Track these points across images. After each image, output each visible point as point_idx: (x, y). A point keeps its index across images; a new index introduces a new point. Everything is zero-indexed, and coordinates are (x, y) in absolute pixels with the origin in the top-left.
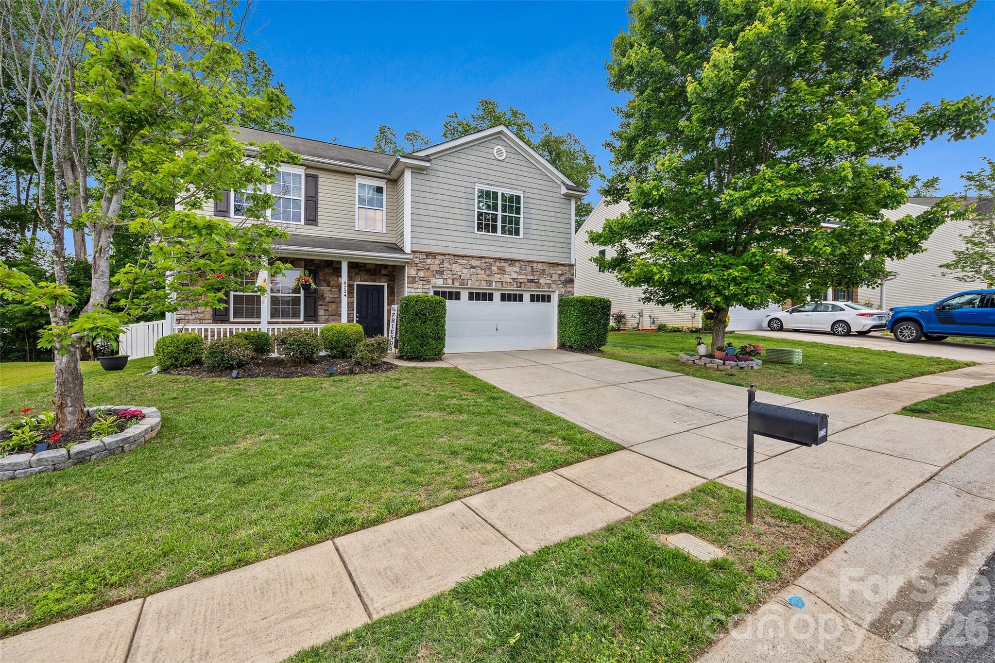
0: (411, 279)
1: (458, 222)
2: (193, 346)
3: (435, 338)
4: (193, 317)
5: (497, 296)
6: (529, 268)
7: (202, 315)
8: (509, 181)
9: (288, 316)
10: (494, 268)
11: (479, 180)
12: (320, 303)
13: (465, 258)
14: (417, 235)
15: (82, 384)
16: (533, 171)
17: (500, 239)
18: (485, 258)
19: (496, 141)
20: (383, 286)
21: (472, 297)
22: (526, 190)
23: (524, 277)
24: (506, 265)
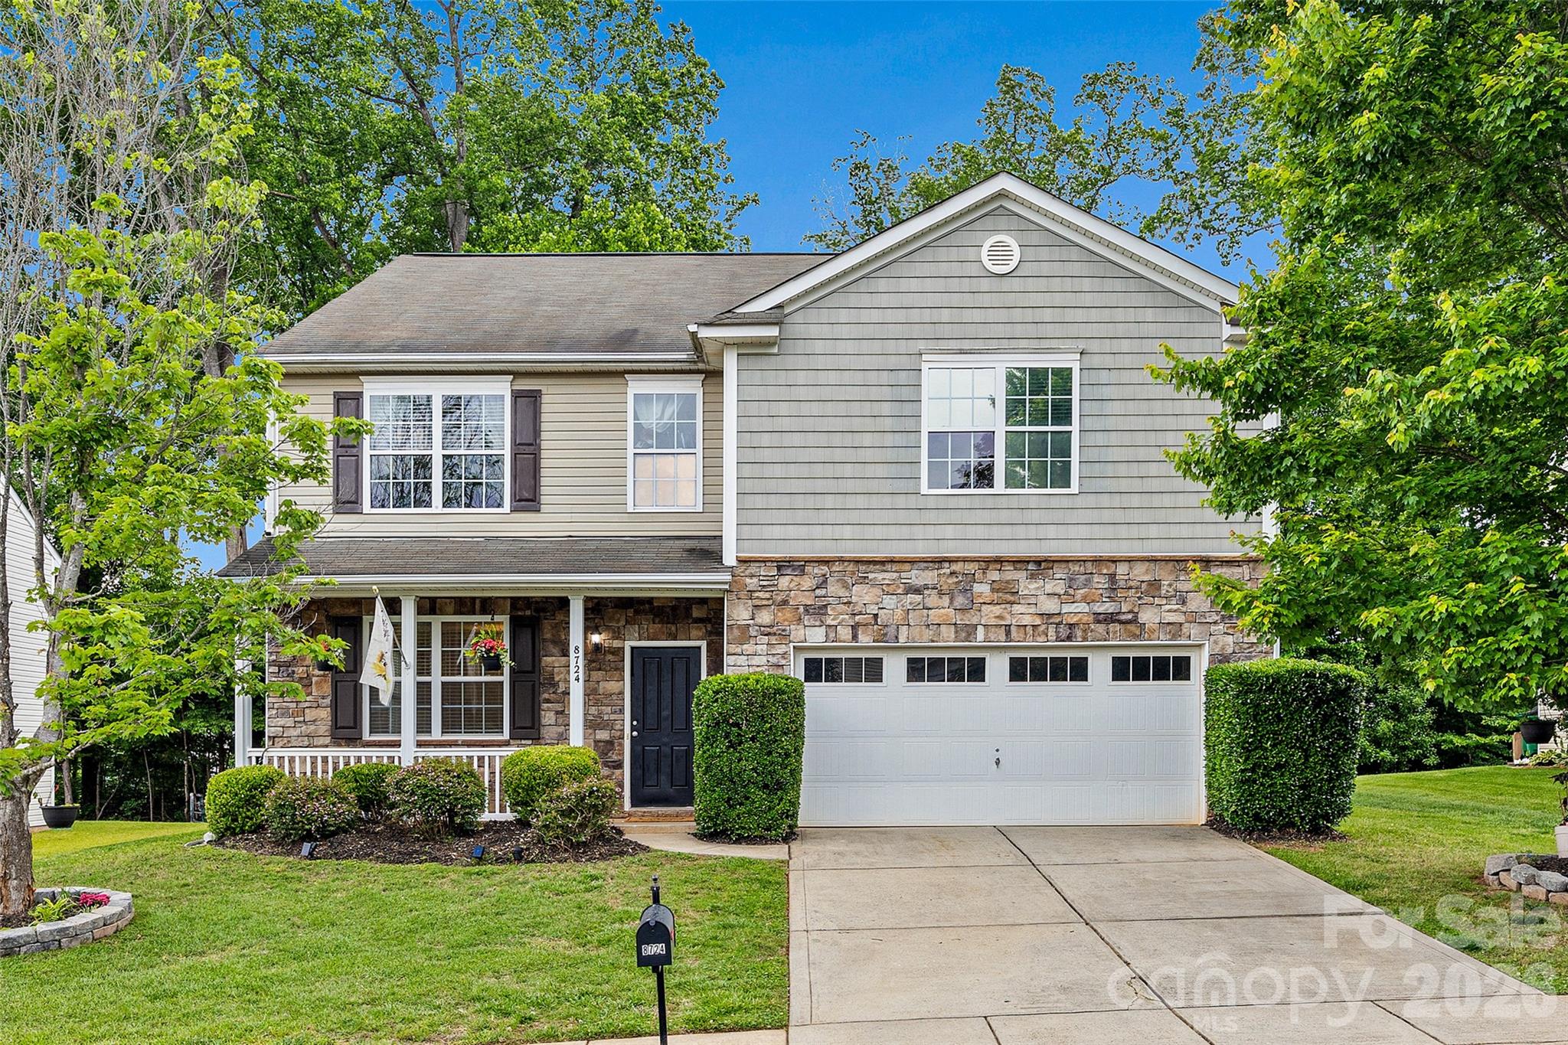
0: (736, 632)
1: (870, 471)
2: (261, 792)
3: (766, 786)
4: (297, 732)
5: (997, 667)
6: (1100, 582)
7: (312, 727)
8: (1032, 332)
9: (477, 729)
10: (982, 589)
11: (932, 345)
12: (546, 696)
13: (888, 567)
14: (753, 517)
15: (30, 847)
16: (1118, 284)
17: (1003, 502)
18: (950, 561)
19: (988, 222)
20: (699, 648)
21: (916, 670)
22: (1094, 346)
23: (1083, 607)
24: (1021, 575)
